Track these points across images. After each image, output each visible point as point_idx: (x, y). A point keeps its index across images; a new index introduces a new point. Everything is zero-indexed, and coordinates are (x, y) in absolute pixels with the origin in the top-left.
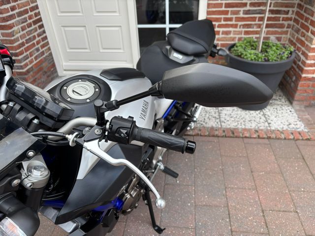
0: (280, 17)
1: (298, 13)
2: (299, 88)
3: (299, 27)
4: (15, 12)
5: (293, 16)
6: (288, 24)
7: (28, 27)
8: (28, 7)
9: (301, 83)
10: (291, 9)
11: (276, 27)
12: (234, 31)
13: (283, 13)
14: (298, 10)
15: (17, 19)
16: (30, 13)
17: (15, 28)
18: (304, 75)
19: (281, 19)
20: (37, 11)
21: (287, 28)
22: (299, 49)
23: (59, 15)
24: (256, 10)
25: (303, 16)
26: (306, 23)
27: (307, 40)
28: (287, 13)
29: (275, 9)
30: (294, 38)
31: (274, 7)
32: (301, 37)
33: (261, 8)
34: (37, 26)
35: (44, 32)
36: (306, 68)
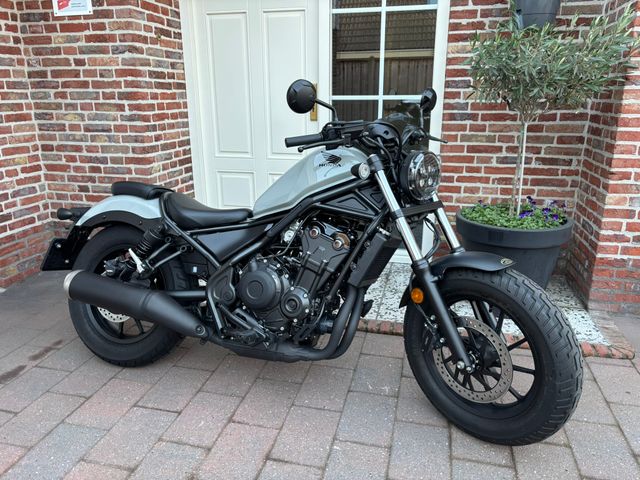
0: (558, 169)
1: (586, 164)
2: (593, 278)
3: (588, 182)
4: (159, 143)
5: (581, 168)
6: (573, 181)
7: (172, 167)
8: (176, 140)
9: (595, 267)
10: (574, 158)
11: (553, 185)
12: (484, 188)
13: (562, 163)
14: (586, 158)
15: (160, 152)
16: (178, 149)
17: (155, 165)
18: (599, 256)
19: (560, 172)
20: (187, 148)
21: (572, 186)
22: (589, 216)
23: (217, 155)
25: (592, 164)
26: (596, 175)
27: (598, 199)
28: (570, 163)
29: (548, 156)
30: (582, 200)
32: (590, 198)
34: (183, 167)
35: (191, 178)
36: (601, 243)
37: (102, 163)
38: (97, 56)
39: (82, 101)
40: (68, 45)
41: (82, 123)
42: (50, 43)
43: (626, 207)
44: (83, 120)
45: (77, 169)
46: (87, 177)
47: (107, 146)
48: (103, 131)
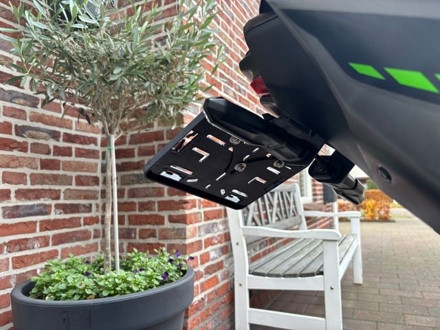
0: (80, 218)
5: (100, 214)
6: (96, 231)
10: (93, 202)
13: (83, 209)
19: (82, 221)
21: (95, 237)
24: (33, 206)
26: (146, 213)
28: (89, 208)
29: (68, 202)
31: (65, 198)
33: (42, 201)
43: (197, 238)
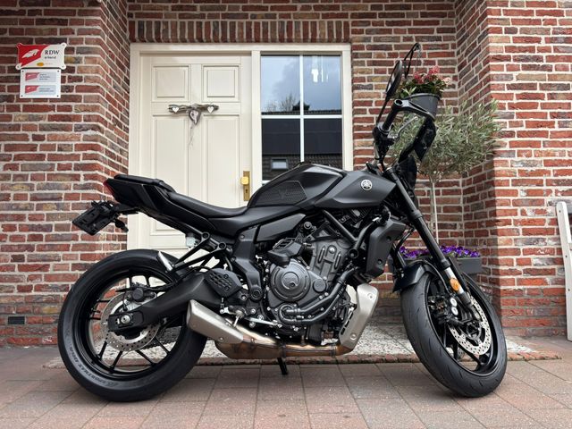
0: (448, 232)
1: (467, 226)
2: (502, 308)
5: (463, 231)
6: (460, 241)
9: (503, 299)
10: (458, 223)
13: (450, 227)
14: (467, 221)
22: (483, 262)
25: (475, 223)
27: (489, 245)
28: (454, 227)
36: (501, 278)
37: (45, 231)
38: (58, 133)
39: (34, 172)
40: (29, 123)
41: (29, 193)
42: (10, 121)
43: (513, 246)
44: (32, 190)
45: (14, 238)
46: (25, 245)
47: (53, 214)
48: (52, 199)
